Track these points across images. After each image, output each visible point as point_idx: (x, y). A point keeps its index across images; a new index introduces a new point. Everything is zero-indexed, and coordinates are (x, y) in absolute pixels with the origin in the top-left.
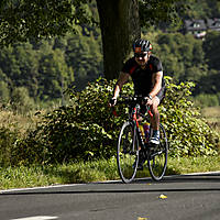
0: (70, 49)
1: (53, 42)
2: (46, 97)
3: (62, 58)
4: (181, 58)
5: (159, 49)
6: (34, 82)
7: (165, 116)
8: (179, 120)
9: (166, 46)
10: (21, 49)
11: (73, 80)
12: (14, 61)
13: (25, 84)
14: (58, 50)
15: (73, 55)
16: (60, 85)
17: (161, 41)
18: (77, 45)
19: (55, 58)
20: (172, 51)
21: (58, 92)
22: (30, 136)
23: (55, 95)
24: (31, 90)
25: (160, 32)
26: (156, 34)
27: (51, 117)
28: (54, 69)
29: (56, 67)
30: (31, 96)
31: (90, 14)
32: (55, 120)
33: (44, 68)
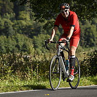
1: (91, 22)
2: (88, 46)
3: (95, 29)
6: (82, 39)
14: (93, 25)
16: (94, 40)
19: (92, 29)
21: (93, 44)
22: (81, 63)
27: (90, 55)
28: (91, 34)
30: (81, 45)
32: (92, 56)
33: (87, 33)
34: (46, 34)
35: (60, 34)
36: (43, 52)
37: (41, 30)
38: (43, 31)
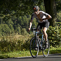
10: (24, 18)
12: (22, 21)
13: (25, 28)
22: (26, 42)
27: (32, 37)
29: (33, 23)
31: (43, 8)
34: (5, 24)
35: (13, 24)
36: (3, 35)
37: (1, 21)
38: (2, 22)
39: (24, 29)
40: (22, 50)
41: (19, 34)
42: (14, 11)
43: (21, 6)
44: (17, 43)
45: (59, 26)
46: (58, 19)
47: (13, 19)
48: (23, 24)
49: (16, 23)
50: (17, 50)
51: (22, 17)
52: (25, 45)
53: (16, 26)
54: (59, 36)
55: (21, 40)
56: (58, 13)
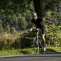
0: (27, 17)
2: (20, 30)
3: (24, 19)
4: (57, 19)
5: (51, 16)
6: (17, 26)
7: (53, 35)
8: (57, 36)
9: (53, 16)
10: (13, 17)
11: (27, 25)
12: (11, 20)
13: (14, 26)
14: (23, 17)
15: (28, 18)
16: (24, 27)
17: (52, 14)
18: (29, 16)
19: (22, 19)
20: (55, 17)
23: (23, 30)
24: (16, 28)
25: (52, 12)
26: (50, 12)
27: (21, 36)
29: (23, 22)
30: (16, 30)
31: (32, 7)
33: (20, 22)
39: (13, 28)
40: (11, 49)
41: (8, 32)
42: (3, 10)
43: (10, 4)
44: (6, 42)
45: (48, 25)
46: (47, 18)
47: (2, 18)
48: (13, 23)
49: (5, 22)
50: (6, 49)
51: (11, 16)
52: (14, 44)
53: (5, 25)
54: (48, 35)
55: (10, 39)
56: (47, 12)
